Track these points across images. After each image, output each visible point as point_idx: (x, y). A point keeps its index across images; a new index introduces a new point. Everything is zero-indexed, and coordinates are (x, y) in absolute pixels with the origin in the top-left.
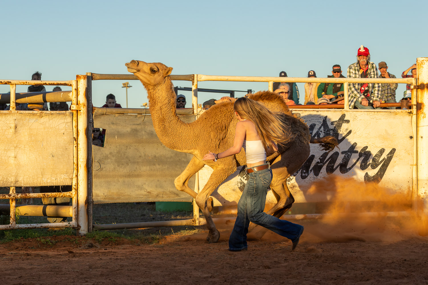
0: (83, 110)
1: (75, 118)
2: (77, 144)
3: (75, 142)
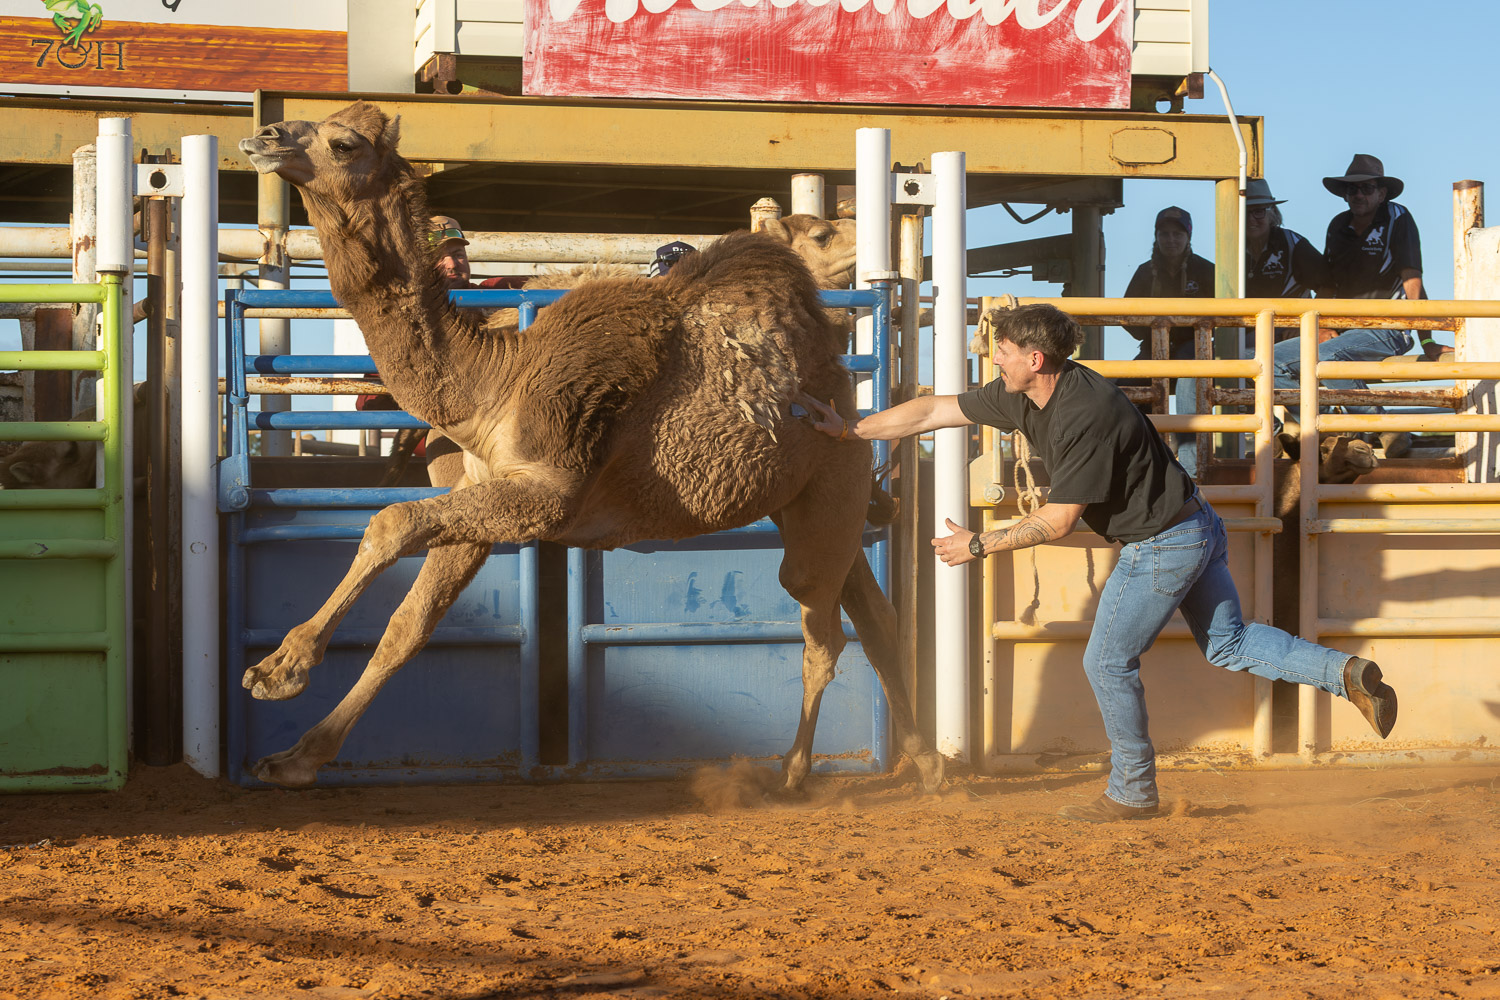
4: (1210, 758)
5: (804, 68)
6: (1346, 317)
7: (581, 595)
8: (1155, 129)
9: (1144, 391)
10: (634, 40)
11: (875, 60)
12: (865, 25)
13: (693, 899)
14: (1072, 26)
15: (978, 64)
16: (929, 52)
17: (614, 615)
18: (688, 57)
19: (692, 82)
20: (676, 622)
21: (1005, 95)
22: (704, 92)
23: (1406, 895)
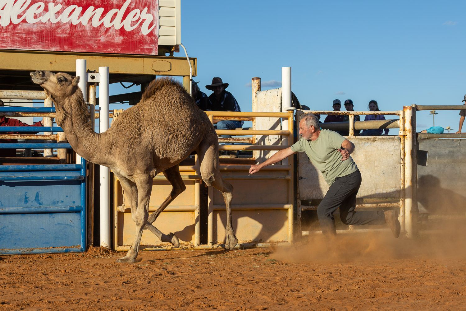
0: (409, 135)
1: (402, 142)
2: (404, 163)
3: (402, 162)
5: (60, 41)
6: (221, 116)
8: (165, 61)
10: (9, 32)
11: (82, 39)
12: (79, 29)
13: (26, 291)
14: (141, 30)
15: (113, 41)
16: (98, 37)
17: (2, 205)
18: (25, 37)
19: (26, 45)
20: (21, 207)
21: (121, 50)
22: (30, 48)
23: (240, 287)
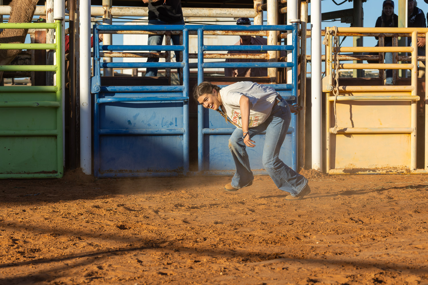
4: (397, 170)
7: (202, 119)
9: (376, 57)
13: (238, 212)
17: (212, 125)
